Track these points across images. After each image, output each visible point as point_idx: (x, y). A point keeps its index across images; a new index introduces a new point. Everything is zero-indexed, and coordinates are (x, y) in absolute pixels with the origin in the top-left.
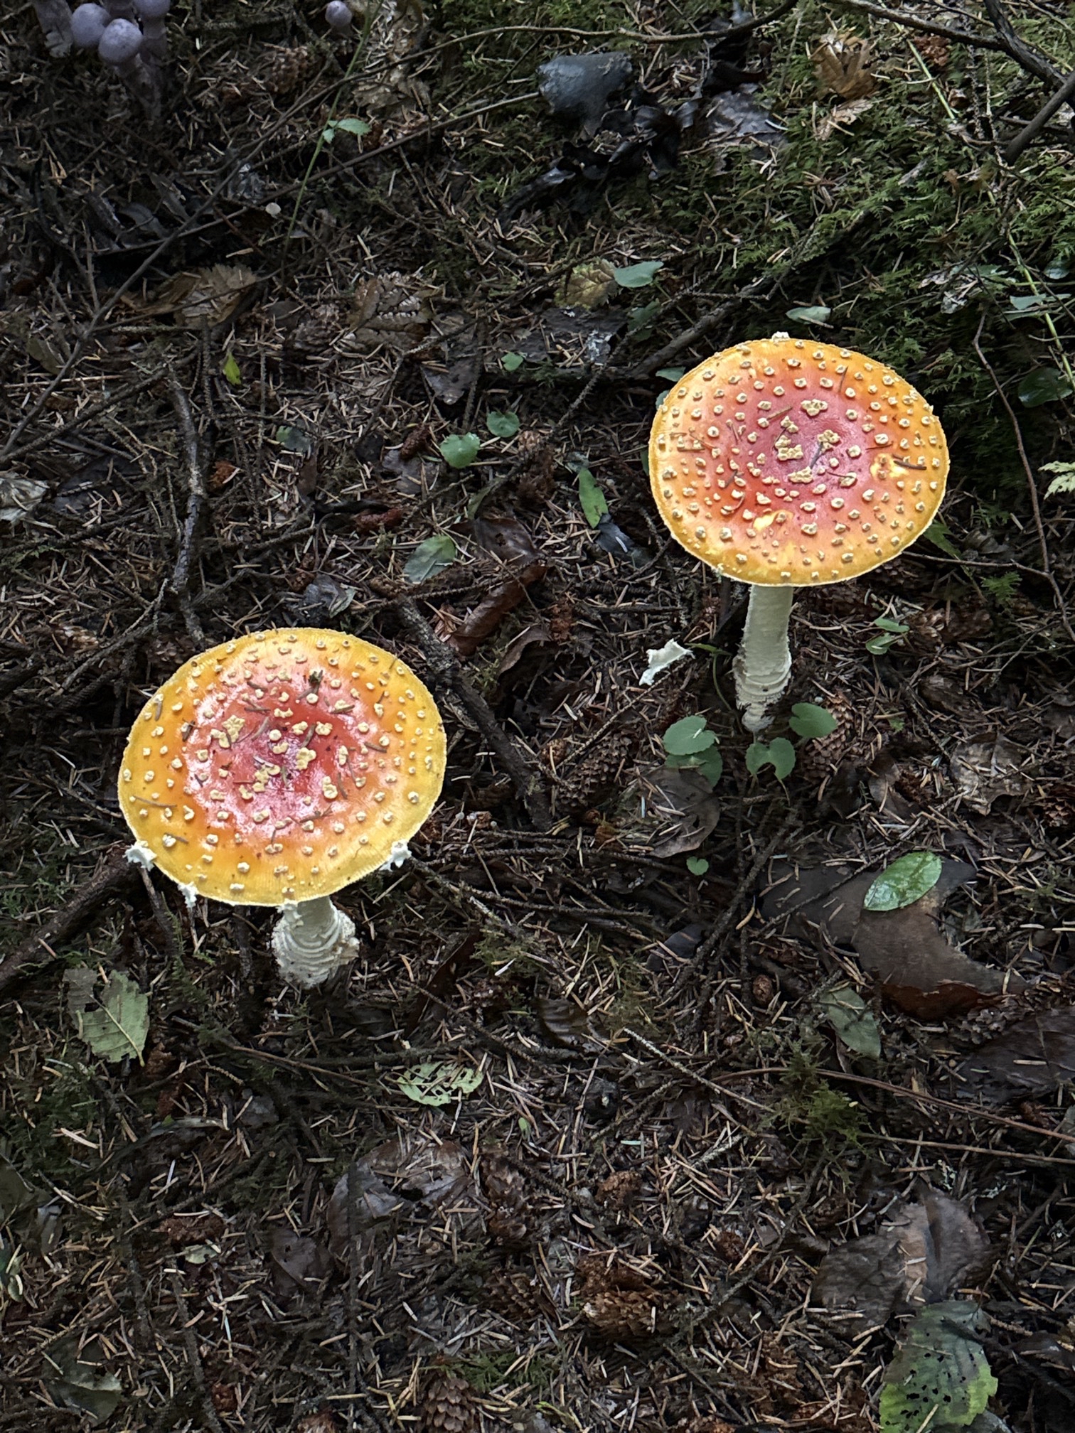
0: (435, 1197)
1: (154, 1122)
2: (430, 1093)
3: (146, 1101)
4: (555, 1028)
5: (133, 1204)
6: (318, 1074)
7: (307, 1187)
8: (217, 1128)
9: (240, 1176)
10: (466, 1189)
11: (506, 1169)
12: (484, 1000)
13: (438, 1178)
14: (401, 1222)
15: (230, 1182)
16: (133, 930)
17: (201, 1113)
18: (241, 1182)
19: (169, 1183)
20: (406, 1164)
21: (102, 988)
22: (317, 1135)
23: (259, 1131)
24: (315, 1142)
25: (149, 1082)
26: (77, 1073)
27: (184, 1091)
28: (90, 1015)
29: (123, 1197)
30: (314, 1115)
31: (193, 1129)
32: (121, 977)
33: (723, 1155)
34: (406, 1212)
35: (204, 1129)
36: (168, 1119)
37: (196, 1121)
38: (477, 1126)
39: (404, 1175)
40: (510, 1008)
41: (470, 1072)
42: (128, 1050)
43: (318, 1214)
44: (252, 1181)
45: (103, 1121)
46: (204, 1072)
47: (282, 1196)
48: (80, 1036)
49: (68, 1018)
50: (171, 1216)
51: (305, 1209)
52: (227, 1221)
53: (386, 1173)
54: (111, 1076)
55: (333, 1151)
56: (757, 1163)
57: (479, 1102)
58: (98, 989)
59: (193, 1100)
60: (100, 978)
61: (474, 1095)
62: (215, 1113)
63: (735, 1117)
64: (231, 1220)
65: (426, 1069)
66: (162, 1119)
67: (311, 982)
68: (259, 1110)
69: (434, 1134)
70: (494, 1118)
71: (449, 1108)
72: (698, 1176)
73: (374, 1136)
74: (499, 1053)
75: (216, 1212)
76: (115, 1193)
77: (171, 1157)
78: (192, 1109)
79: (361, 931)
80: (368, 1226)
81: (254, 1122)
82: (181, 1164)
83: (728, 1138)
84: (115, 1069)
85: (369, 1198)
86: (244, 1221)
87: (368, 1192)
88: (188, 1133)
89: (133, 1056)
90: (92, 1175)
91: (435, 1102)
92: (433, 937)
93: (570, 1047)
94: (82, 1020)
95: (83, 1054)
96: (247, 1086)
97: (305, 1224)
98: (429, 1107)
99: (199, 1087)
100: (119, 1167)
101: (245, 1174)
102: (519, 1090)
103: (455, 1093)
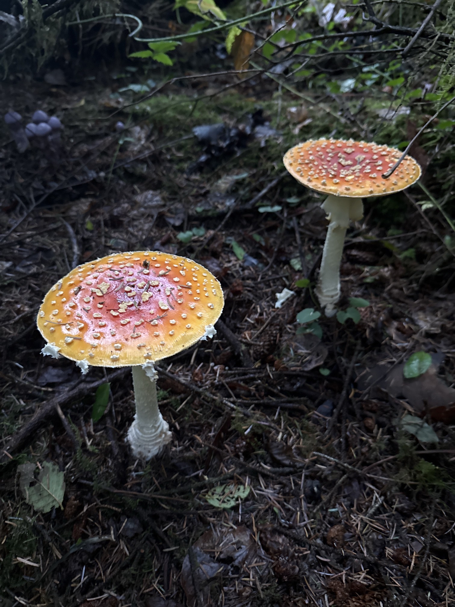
0: (240, 559)
1: (71, 544)
2: (224, 502)
3: (66, 533)
4: (278, 457)
5: (62, 598)
6: (161, 500)
7: (165, 567)
8: (108, 541)
9: (124, 568)
10: (256, 551)
11: (277, 536)
12: (241, 447)
13: (239, 548)
14: (224, 579)
15: (119, 572)
16: (55, 441)
17: (98, 534)
18: (126, 572)
19: (83, 580)
20: (219, 544)
21: (38, 473)
22: (167, 535)
23: (132, 539)
24: (166, 539)
25: (67, 520)
26: (25, 522)
27: (87, 522)
28: (32, 488)
29: (55, 595)
30: (163, 524)
31: (94, 544)
32: (49, 465)
33: (378, 509)
34: (226, 572)
35: (100, 543)
36: (80, 541)
37: (96, 539)
38: (253, 515)
39: (220, 550)
40: (254, 450)
41: (242, 487)
42: (54, 503)
43: (174, 583)
44: (132, 569)
45: (42, 549)
46: (98, 509)
47: (151, 576)
48: (27, 501)
49: (20, 493)
50: (85, 601)
51: (166, 581)
52: (120, 598)
53: (210, 550)
54: (46, 522)
55: (177, 542)
56: (397, 509)
57: (250, 502)
58: (36, 473)
59: (93, 527)
60: (38, 468)
61: (247, 499)
62: (106, 531)
63: (377, 487)
64: (121, 597)
65: (219, 490)
66: (76, 541)
67: (150, 455)
68: (131, 526)
69: (231, 524)
70: (260, 510)
71: (235, 508)
72: (371, 522)
73: (198, 530)
74: (255, 475)
75: (113, 594)
76: (51, 593)
77: (82, 564)
78: (93, 532)
79: (172, 427)
80: (205, 585)
81: (130, 534)
82: (90, 566)
83: (378, 500)
84: (47, 517)
85: (203, 567)
86: (129, 596)
87: (202, 563)
88: (92, 547)
89: (57, 506)
90: (36, 585)
91: (228, 506)
92: (208, 423)
93: (289, 466)
94: (28, 492)
95: (29, 511)
96: (124, 513)
97: (167, 592)
98: (224, 509)
99: (96, 519)
100: (53, 576)
101: (127, 566)
102: (269, 492)
103: (237, 500)
